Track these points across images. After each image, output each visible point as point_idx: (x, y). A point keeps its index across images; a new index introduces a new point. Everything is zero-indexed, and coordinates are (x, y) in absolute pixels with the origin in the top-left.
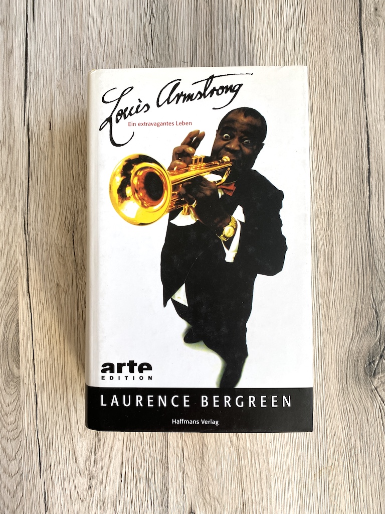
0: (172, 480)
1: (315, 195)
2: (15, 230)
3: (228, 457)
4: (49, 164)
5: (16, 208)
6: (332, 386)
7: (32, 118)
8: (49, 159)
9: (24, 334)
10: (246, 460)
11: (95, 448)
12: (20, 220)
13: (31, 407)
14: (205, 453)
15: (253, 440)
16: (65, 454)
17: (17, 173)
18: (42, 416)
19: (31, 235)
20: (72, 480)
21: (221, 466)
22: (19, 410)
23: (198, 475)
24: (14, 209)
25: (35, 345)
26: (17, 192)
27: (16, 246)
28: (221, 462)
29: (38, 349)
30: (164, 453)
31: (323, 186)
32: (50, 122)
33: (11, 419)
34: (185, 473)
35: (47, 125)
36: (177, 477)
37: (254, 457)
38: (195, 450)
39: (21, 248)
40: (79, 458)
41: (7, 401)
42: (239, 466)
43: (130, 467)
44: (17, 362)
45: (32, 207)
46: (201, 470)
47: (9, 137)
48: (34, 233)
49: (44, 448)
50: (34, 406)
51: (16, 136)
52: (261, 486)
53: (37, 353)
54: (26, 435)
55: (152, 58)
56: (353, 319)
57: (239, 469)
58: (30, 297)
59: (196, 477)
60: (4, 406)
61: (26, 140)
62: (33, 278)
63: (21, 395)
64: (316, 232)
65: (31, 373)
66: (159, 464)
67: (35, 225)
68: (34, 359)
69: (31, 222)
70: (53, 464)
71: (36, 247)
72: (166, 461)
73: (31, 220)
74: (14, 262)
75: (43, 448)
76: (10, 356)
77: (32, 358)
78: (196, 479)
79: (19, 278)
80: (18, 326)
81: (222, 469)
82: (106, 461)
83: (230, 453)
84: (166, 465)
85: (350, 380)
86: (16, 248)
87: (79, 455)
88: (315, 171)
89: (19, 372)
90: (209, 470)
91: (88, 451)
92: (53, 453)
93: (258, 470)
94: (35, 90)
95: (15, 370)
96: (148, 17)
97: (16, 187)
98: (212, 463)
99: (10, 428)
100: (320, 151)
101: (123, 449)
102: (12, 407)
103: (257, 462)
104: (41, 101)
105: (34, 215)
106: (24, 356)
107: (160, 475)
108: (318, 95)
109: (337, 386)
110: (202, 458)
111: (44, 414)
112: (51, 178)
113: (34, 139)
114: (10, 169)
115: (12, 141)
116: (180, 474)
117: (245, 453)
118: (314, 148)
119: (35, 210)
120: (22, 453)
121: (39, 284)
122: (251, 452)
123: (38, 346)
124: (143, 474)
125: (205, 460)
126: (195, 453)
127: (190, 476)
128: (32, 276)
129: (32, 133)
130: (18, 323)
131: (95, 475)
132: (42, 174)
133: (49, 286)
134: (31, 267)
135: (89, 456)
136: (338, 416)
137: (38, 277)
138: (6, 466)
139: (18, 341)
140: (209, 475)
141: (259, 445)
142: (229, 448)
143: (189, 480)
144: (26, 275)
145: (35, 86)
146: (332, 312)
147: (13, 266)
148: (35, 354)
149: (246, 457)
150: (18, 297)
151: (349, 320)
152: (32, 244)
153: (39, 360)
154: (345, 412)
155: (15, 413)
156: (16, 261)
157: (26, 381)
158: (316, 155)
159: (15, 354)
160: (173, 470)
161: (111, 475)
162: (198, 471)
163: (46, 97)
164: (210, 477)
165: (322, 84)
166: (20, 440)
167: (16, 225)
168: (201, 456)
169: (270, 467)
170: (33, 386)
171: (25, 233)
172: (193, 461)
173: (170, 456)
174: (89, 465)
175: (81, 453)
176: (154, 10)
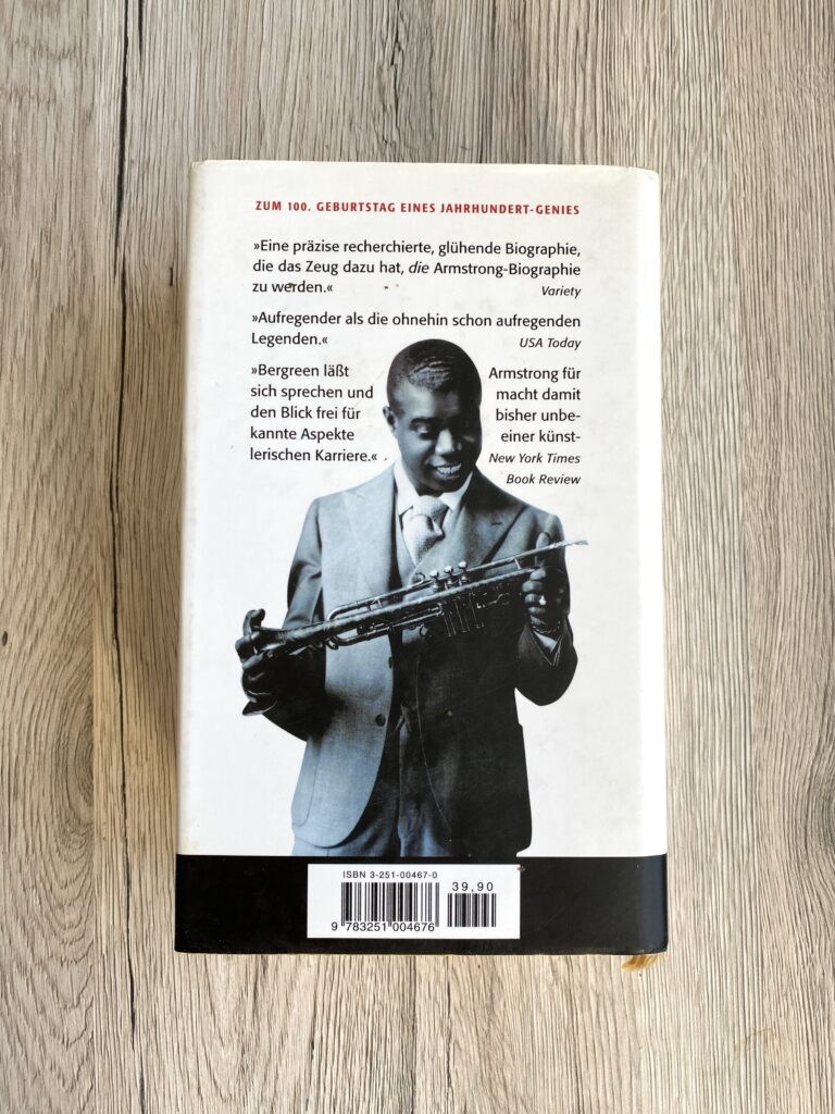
0: (423, 1056)
1: (741, 439)
2: (89, 501)
3: (546, 1007)
4: (167, 360)
5: (92, 453)
6: (773, 852)
7: (132, 259)
8: (167, 349)
9: (103, 728)
10: (586, 1014)
11: (256, 984)
12: (101, 479)
13: (116, 891)
14: (496, 997)
15: (602, 968)
16: (188, 994)
17: (97, 378)
18: (139, 911)
19: (125, 513)
20: (203, 1054)
21: (532, 1026)
22: (88, 897)
23: (482, 1046)
24: (88, 455)
25: (128, 754)
26: (95, 418)
27: (91, 536)
28: (532, 1017)
29: (133, 762)
30: (407, 995)
31: (760, 421)
32: (171, 270)
33: (71, 916)
34: (453, 1041)
35: (165, 275)
36: (435, 1050)
37: (605, 1007)
38: (476, 991)
39: (102, 541)
40: (221, 1006)
41: (62, 877)
42: (570, 1026)
43: (331, 1025)
44: (87, 789)
45: (128, 453)
46: (488, 1034)
47: (81, 300)
48: (132, 508)
49: (143, 981)
50: (123, 888)
51: (96, 298)
52: (619, 1070)
53: (132, 772)
54: (104, 952)
55: (395, 137)
56: (820, 709)
57: (571, 1033)
58: (118, 649)
59: (476, 1050)
60: (56, 887)
61: (117, 305)
62: (126, 608)
63: (95, 863)
64: (743, 520)
65: (118, 814)
66: (396, 1019)
67: (134, 491)
68: (124, 785)
69: (126, 485)
70: (161, 1018)
71: (136, 539)
72: (412, 1012)
73: (126, 479)
74: (85, 571)
75: (139, 981)
76: (71, 776)
77: (120, 783)
78: (477, 1054)
79: (97, 608)
80: (92, 712)
81: (532, 1032)
82: (279, 1011)
83: (552, 997)
84: (411, 1023)
85: (813, 842)
86: (91, 540)
87: (221, 998)
88: (742, 389)
89: (91, 812)
90: (505, 1034)
91: (240, 989)
92: (161, 993)
93: (612, 1036)
94: (140, 198)
95: (83, 809)
96: (388, 50)
97: (94, 408)
98: (510, 1018)
99: (67, 935)
100: (754, 346)
101: (316, 986)
102: (73, 890)
103: (610, 1018)
104: (154, 224)
105: (133, 469)
106: (102, 776)
107: (397, 1044)
108: (750, 226)
109: (785, 854)
110: (491, 1008)
111: (144, 907)
112: (171, 391)
113: (135, 306)
114: (81, 368)
115: (87, 308)
116: (442, 1042)
117: (585, 997)
118: (741, 339)
119: (134, 457)
120: (92, 993)
121: (140, 619)
122: (598, 996)
123: (133, 755)
124: (360, 1043)
125: (497, 1012)
126: (476, 996)
127: (462, 1046)
128: (125, 601)
129: (131, 291)
130: (91, 705)
131: (253, 1043)
132: (151, 381)
133: (161, 625)
134: (124, 582)
135: (241, 1000)
136: (787, 918)
137: (137, 604)
138: (57, 1020)
139: (91, 744)
140: (505, 1044)
141: (614, 979)
142: (550, 987)
143: (461, 1057)
144: (111, 599)
145: (141, 190)
146: (776, 692)
147: (83, 578)
148: (127, 774)
149: (586, 1007)
150: (91, 647)
151: (812, 710)
152: (126, 533)
153: (135, 787)
154: (802, 911)
155: (78, 903)
156: (89, 568)
157: (106, 832)
158: (745, 354)
159: (83, 774)
160: (427, 1034)
161: (289, 1042)
162: (481, 1035)
163: (163, 214)
164: (507, 1051)
165: (759, 204)
166: (90, 964)
167: (92, 490)
168: (489, 1002)
169: (639, 1029)
170: (121, 845)
171: (112, 509)
172: (471, 1014)
173: (420, 1002)
174: (242, 1021)
175: (223, 995)
176: (402, 36)
